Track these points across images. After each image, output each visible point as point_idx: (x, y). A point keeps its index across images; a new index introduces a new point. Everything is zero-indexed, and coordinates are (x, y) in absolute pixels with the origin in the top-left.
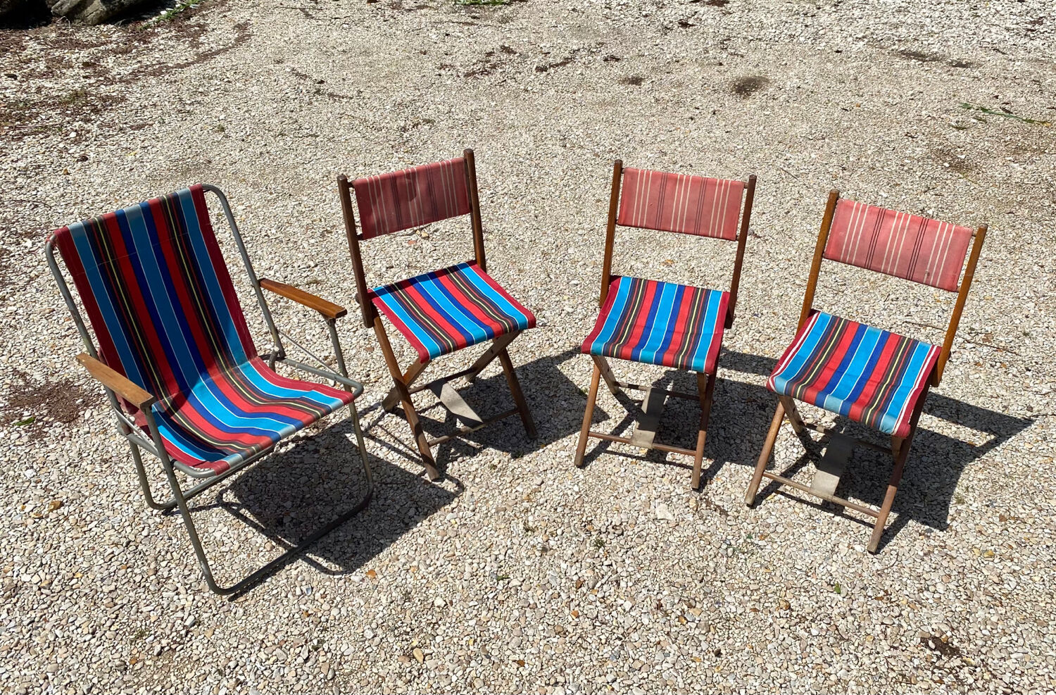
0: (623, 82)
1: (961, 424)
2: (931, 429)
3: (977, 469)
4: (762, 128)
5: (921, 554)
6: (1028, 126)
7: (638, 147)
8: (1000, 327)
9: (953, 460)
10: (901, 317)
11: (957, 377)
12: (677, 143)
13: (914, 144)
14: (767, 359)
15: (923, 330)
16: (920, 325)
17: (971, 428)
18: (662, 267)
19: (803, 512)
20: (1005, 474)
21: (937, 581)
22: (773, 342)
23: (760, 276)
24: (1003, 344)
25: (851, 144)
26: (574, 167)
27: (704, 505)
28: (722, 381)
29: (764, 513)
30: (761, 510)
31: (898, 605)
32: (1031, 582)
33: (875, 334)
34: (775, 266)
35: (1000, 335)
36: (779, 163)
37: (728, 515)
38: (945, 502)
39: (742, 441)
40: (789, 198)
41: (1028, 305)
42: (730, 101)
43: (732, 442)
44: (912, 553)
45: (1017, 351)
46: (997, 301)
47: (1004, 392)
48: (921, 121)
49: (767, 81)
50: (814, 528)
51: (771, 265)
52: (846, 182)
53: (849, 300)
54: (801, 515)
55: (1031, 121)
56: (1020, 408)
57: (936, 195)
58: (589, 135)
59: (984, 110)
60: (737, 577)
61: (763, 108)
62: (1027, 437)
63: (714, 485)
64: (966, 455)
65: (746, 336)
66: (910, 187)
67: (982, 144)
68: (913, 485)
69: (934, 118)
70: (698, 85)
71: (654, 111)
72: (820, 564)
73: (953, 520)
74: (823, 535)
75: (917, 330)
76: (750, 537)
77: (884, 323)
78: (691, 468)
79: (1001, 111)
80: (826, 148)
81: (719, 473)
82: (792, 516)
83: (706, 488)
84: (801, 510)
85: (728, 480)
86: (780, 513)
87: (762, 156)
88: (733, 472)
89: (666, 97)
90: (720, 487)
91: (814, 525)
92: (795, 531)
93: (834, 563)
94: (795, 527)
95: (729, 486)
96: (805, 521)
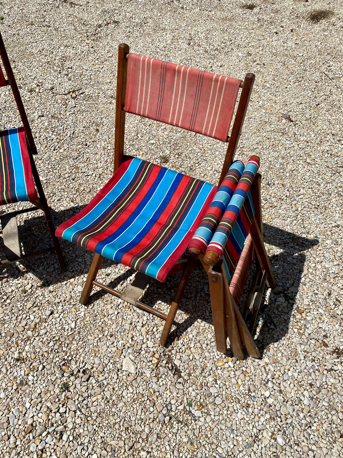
0: (243, 7)
4: (319, 43)
7: (235, 49)
12: (261, 48)
19: (244, 385)
22: (273, 210)
23: (283, 152)
26: (189, 58)
27: (165, 362)
29: (211, 380)
30: (210, 378)
34: (296, 146)
36: (323, 69)
37: (180, 376)
40: (322, 94)
42: (304, 24)
49: (333, 14)
50: (248, 406)
51: (294, 144)
54: (241, 388)
58: (207, 38)
60: (163, 450)
61: (324, 30)
63: (178, 343)
70: (288, 13)
71: (255, 26)
72: (240, 452)
76: (190, 405)
81: (189, 329)
82: (234, 387)
83: (173, 344)
84: (243, 383)
85: (194, 339)
86: (224, 382)
87: (313, 62)
88: (200, 330)
89: (265, 19)
90: (184, 345)
91: (249, 402)
92: (230, 405)
93: (253, 453)
94: (232, 401)
95: (192, 345)
96: (242, 396)
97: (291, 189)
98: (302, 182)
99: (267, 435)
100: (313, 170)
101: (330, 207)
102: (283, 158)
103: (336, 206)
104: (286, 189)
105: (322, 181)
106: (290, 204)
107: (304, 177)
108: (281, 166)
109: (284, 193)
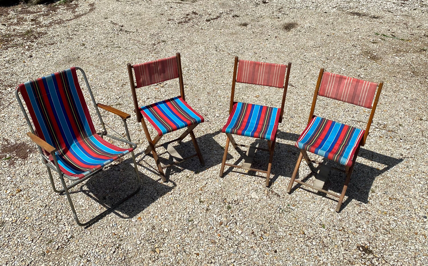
0: (240, 25)
1: (374, 161)
2: (361, 163)
3: (380, 179)
4: (295, 43)
5: (357, 213)
6: (402, 42)
7: (246, 51)
8: (390, 122)
9: (370, 175)
10: (350, 118)
11: (372, 142)
12: (261, 49)
13: (356, 49)
14: (296, 135)
15: (359, 123)
16: (357, 121)
17: (378, 162)
19: (310, 196)
20: (391, 181)
21: (364, 223)
22: (299, 128)
23: (294, 102)
24: (391, 129)
25: (330, 49)
26: (220, 59)
27: (271, 193)
28: (278, 143)
29: (294, 196)
30: (293, 195)
31: (348, 233)
32: (402, 224)
33: (339, 125)
34: (300, 98)
35: (390, 125)
36: (302, 57)
37: (280, 197)
38: (367, 192)
39: (286, 167)
40: (306, 71)
41: (401, 113)
42: (282, 32)
43: (282, 167)
44: (353, 212)
45: (397, 132)
46: (389, 112)
47: (391, 148)
48: (358, 40)
49: (297, 24)
50: (315, 202)
51: (298, 97)
52: (328, 64)
53: (329, 111)
54: (309, 197)
55: (403, 40)
56: (398, 154)
57: (364, 69)
58: (226, 46)
59: (384, 35)
60: (284, 221)
61: (295, 35)
62: (400, 166)
63: (274, 185)
64: (375, 173)
65: (288, 126)
66: (354, 66)
67: (383, 49)
68: (354, 185)
69: (364, 39)
70: (269, 26)
71: (252, 36)
72: (317, 217)
73: (370, 199)
74: (318, 205)
75: (356, 123)
76: (289, 205)
77: (343, 120)
78: (265, 178)
79: (391, 36)
80: (320, 51)
81: (277, 180)
82: (306, 197)
83: (271, 186)
85: (280, 183)
86: (301, 196)
87: (295, 54)
88: (282, 180)
89: (257, 31)
90: (277, 186)
92: (307, 203)
95: (281, 185)
96: (311, 199)
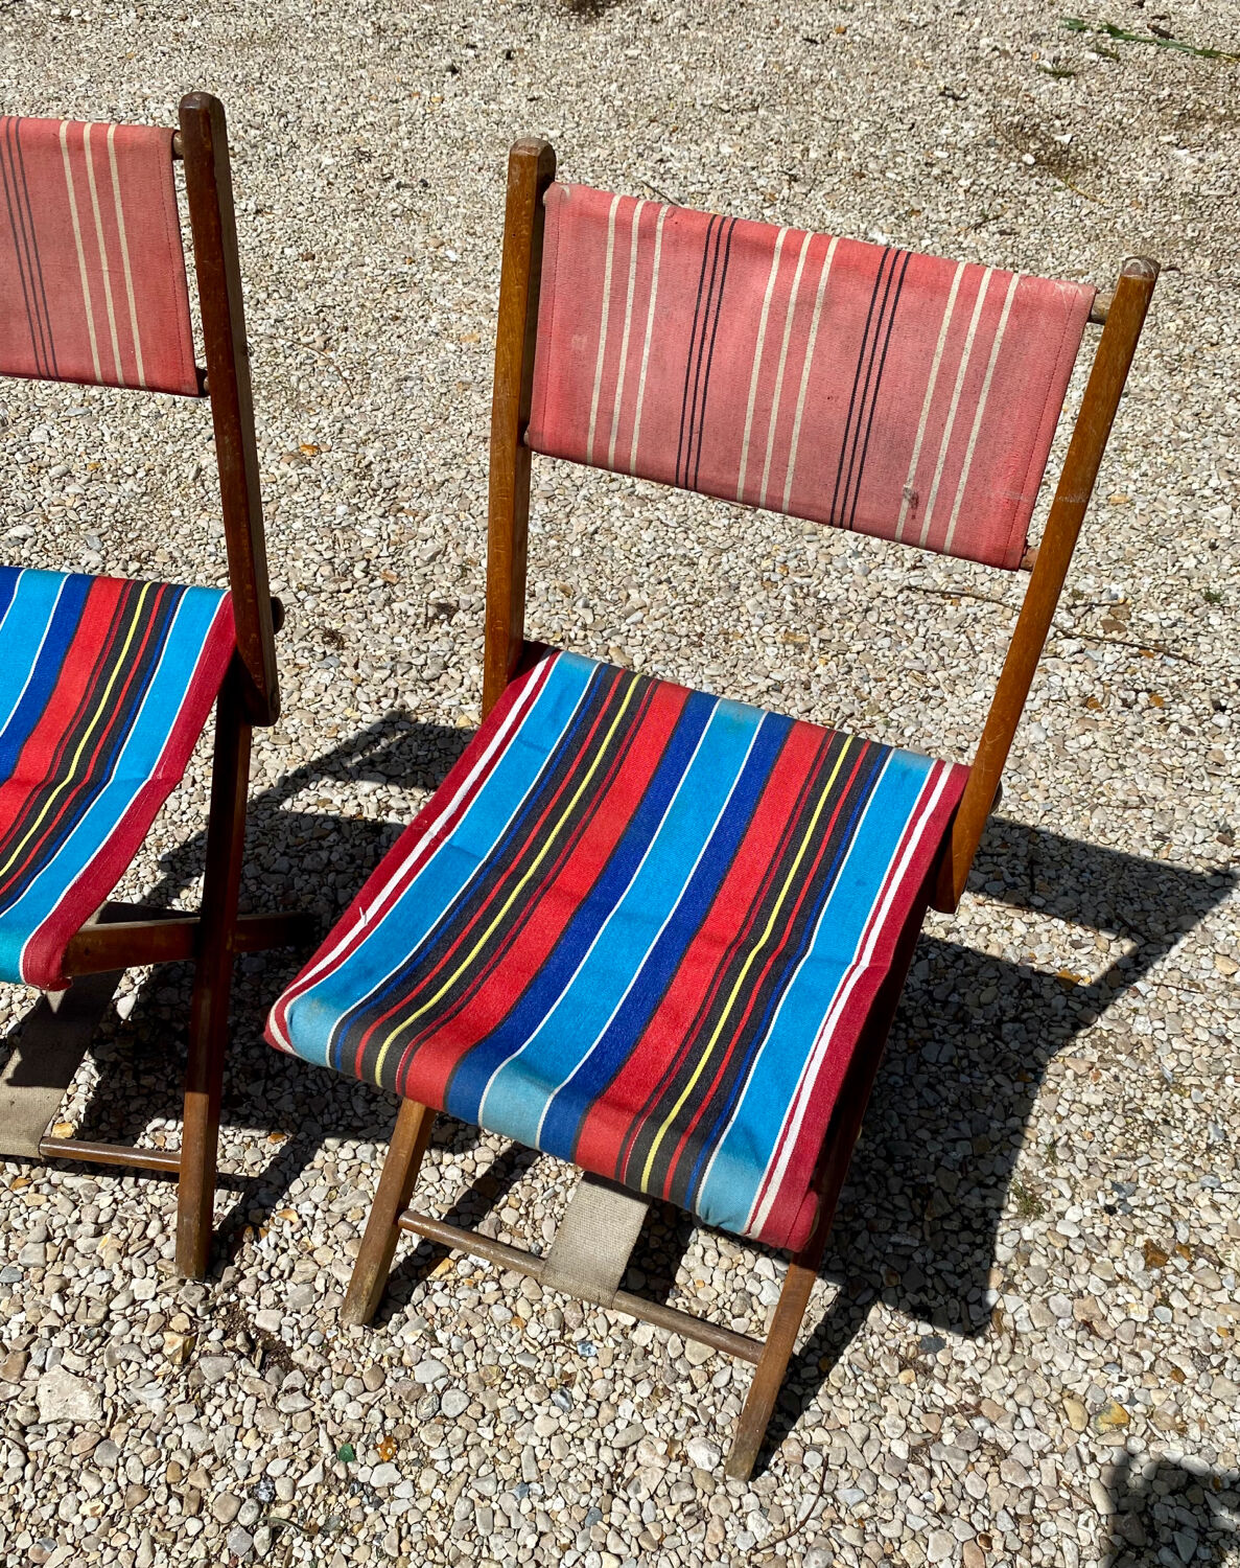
1: (1040, 910)
2: (953, 938)
3: (1082, 1070)
4: (614, 86)
5: (901, 1450)
6: (1206, 65)
7: (303, 143)
8: (1148, 580)
9: (1014, 1045)
10: (897, 574)
11: (1033, 747)
12: (403, 129)
13: (959, 112)
15: (950, 609)
16: (944, 594)
17: (1069, 920)
18: (284, 467)
19: (540, 1316)
20: (1162, 1079)
24: (1153, 635)
25: (816, 118)
27: (215, 1335)
29: (410, 1339)
30: (406, 1333)
33: (740, 729)
35: (1148, 605)
36: (641, 173)
37: (288, 1369)
38: (984, 1212)
41: (1214, 512)
42: (552, 28)
44: (871, 1452)
45: (1190, 651)
46: (1140, 505)
47: (1156, 788)
48: (976, 60)
50: (568, 1380)
52: (795, 211)
54: (533, 1330)
55: (1209, 54)
56: (1199, 838)
57: (1002, 233)
59: (1114, 31)
61: (625, 42)
62: (1221, 936)
64: (1048, 1023)
66: (943, 216)
67: (1108, 108)
68: (890, 1159)
69: (1005, 53)
71: (369, 54)
72: (565, 1548)
73: (1009, 1285)
74: (591, 1411)
75: (936, 610)
76: (347, 1456)
77: (853, 596)
79: (1151, 34)
80: (757, 132)
81: (295, 1187)
82: (505, 1336)
83: (237, 1258)
84: (537, 1307)
85: (319, 1214)
86: (465, 1331)
87: (604, 154)
88: (341, 1176)
89: (404, 24)
90: (284, 1251)
91: (569, 1368)
92: (501, 1403)
93: (611, 1534)
94: (505, 1386)
95: (317, 1239)
96: (541, 1355)
97: (596, 600)
98: (630, 566)
99: (650, 1456)
100: (663, 518)
101: (741, 631)
102: (550, 498)
103: (760, 623)
104: (580, 603)
105: (698, 548)
106: (602, 651)
107: (634, 550)
108: (548, 528)
109: (574, 617)
